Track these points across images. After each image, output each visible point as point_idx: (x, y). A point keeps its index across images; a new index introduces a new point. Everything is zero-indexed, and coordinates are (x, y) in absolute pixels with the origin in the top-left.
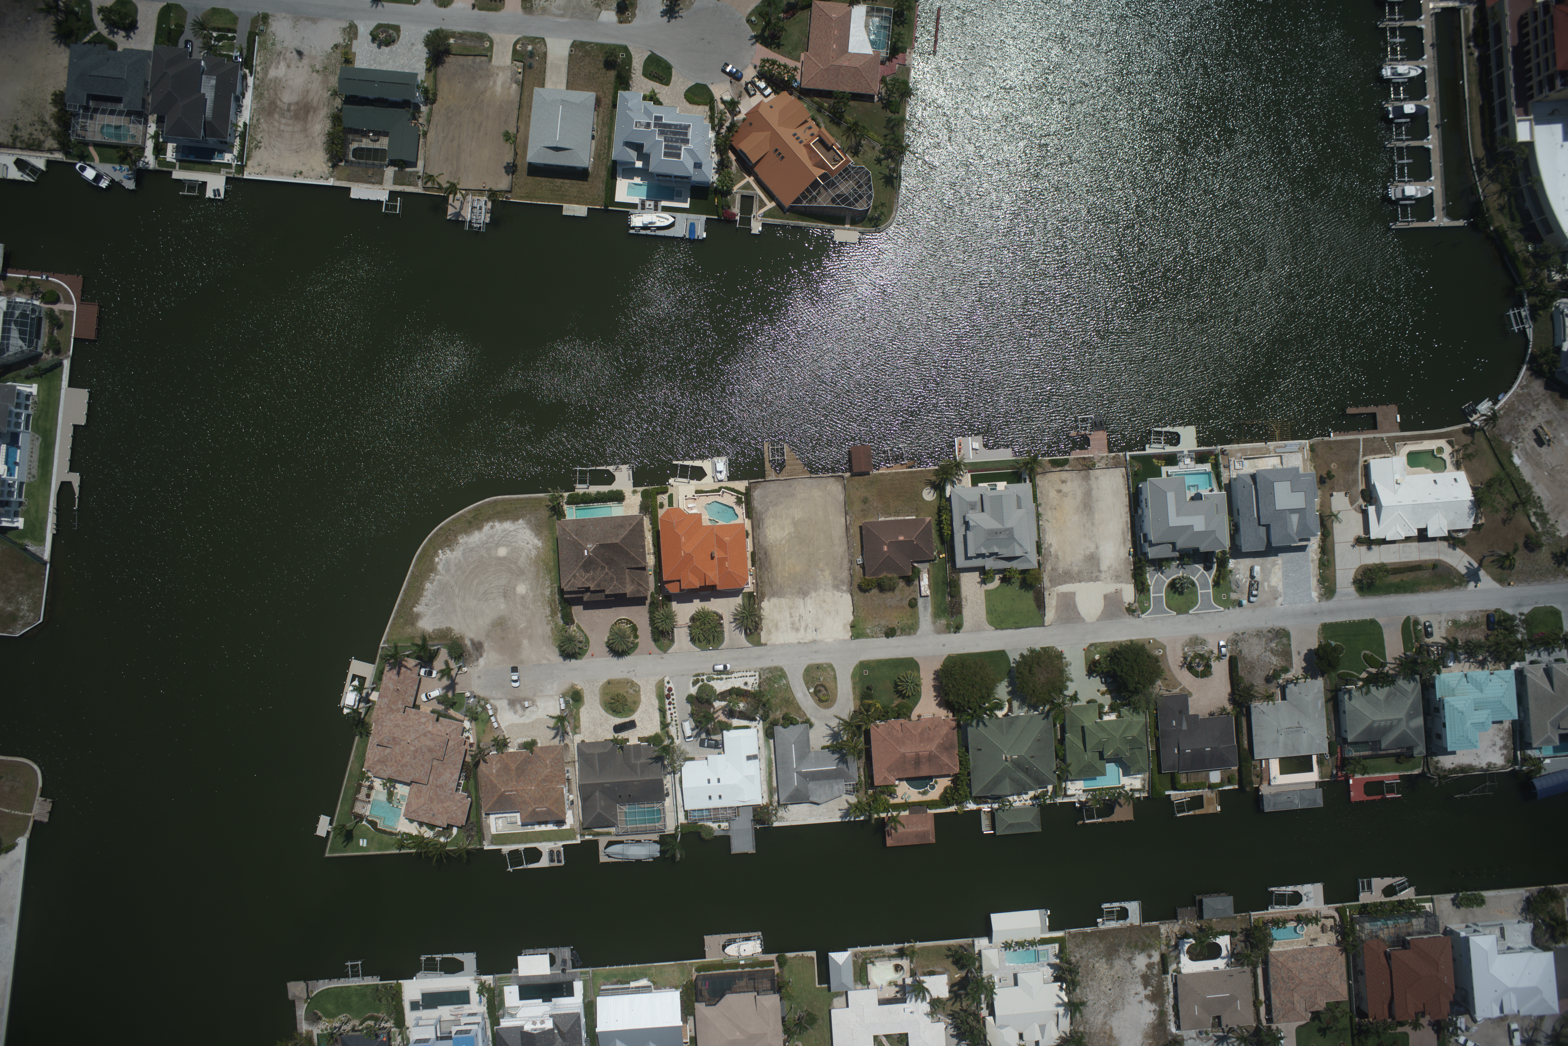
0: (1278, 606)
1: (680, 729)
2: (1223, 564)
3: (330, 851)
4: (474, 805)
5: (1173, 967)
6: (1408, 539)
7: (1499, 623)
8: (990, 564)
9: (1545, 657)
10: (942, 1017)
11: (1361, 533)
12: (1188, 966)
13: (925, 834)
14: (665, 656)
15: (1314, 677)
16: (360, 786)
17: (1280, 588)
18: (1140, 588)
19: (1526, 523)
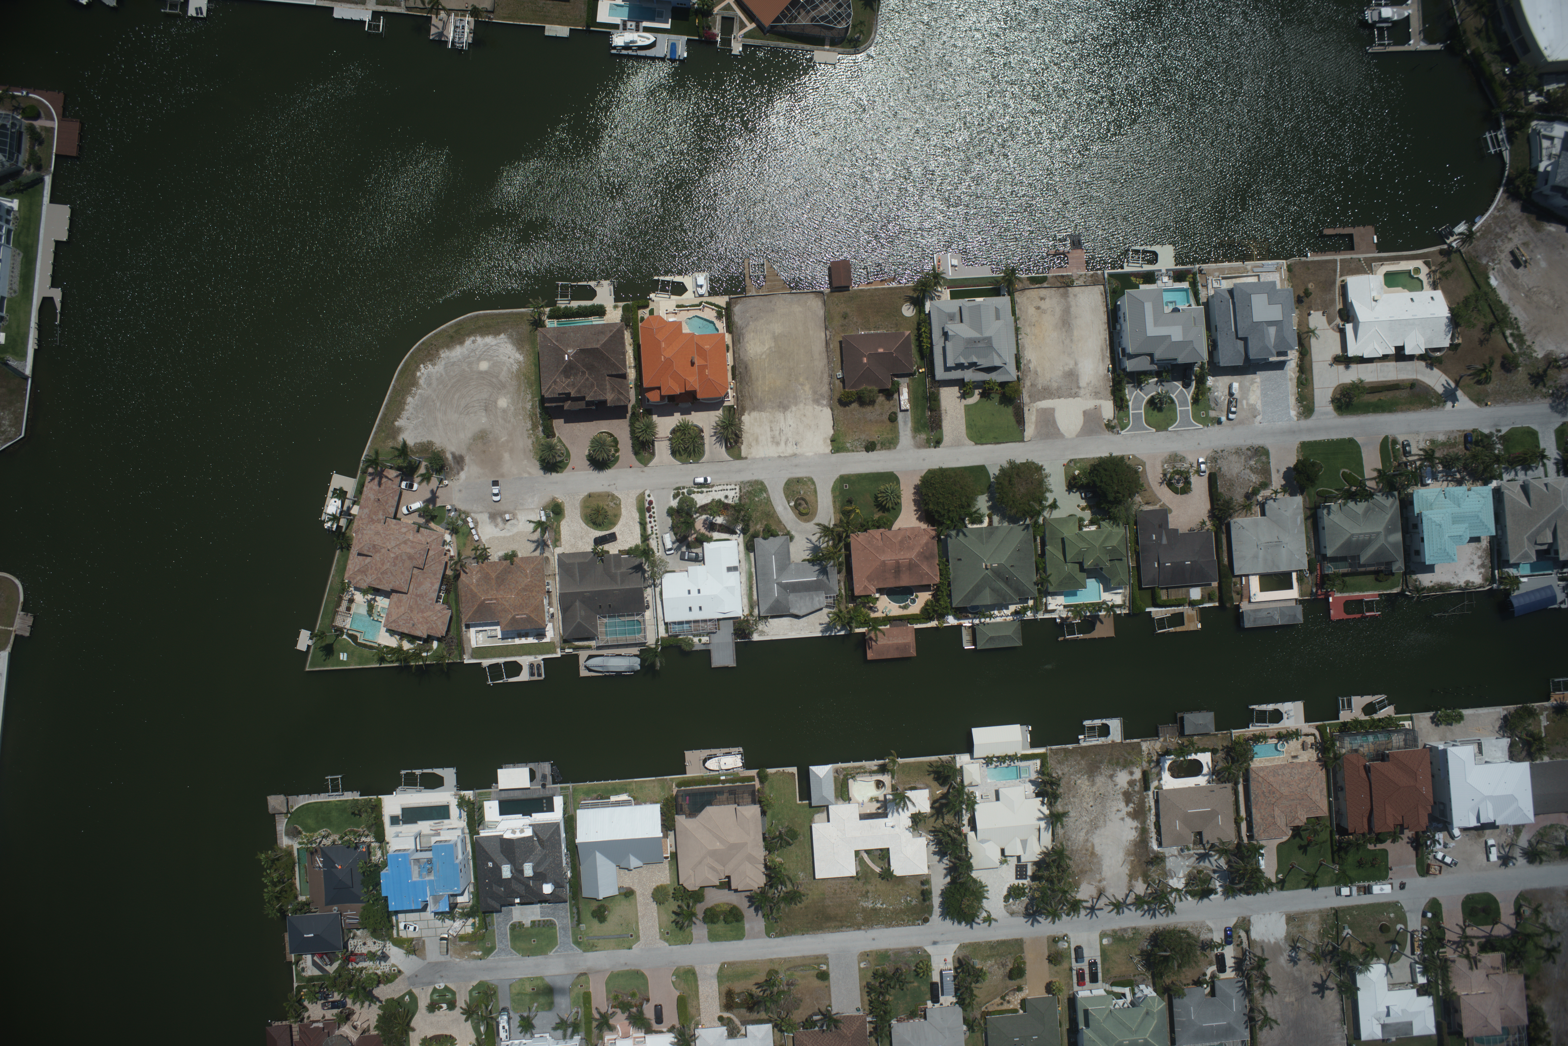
0: (1257, 424)
1: (660, 543)
2: (1201, 381)
3: (311, 666)
4: (454, 618)
5: (1154, 784)
6: (1385, 358)
7: (1477, 443)
8: (969, 376)
9: (1521, 476)
10: (923, 834)
11: (1339, 352)
12: (1169, 782)
13: (905, 646)
14: (646, 469)
15: (1293, 494)
16: (341, 599)
17: (1259, 406)
18: (1119, 404)
19: (1503, 344)
